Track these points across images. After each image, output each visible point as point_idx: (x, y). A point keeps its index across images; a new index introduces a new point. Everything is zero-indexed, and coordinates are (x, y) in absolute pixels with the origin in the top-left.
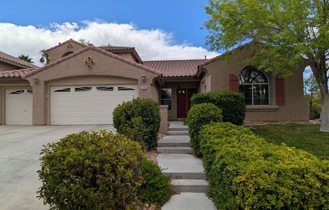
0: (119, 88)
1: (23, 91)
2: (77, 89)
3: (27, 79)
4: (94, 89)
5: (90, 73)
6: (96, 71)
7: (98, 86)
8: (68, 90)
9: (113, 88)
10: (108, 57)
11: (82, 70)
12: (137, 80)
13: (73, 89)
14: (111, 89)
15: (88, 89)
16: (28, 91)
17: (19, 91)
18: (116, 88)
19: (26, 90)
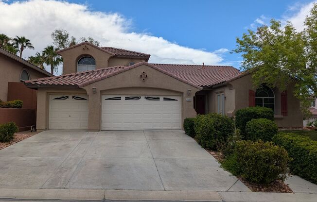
0: (164, 98)
1: (68, 97)
2: (127, 98)
3: (84, 88)
4: (143, 98)
5: (143, 85)
6: (148, 84)
7: (147, 96)
8: (119, 99)
9: (159, 98)
10: (159, 73)
11: (137, 83)
12: (182, 93)
13: (123, 98)
14: (158, 99)
15: (138, 98)
16: (73, 97)
17: (64, 97)
18: (162, 98)
19: (70, 97)
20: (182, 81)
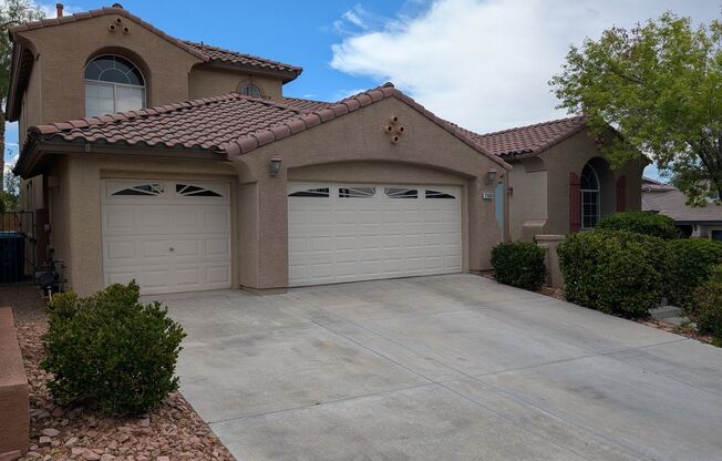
2: (343, 193)
4: (380, 192)
7: (389, 187)
8: (323, 193)
9: (416, 192)
11: (378, 149)
13: (334, 191)
14: (414, 194)
15: (369, 192)
17: (148, 188)
18: (421, 192)
19: (170, 186)
20: (474, 148)
